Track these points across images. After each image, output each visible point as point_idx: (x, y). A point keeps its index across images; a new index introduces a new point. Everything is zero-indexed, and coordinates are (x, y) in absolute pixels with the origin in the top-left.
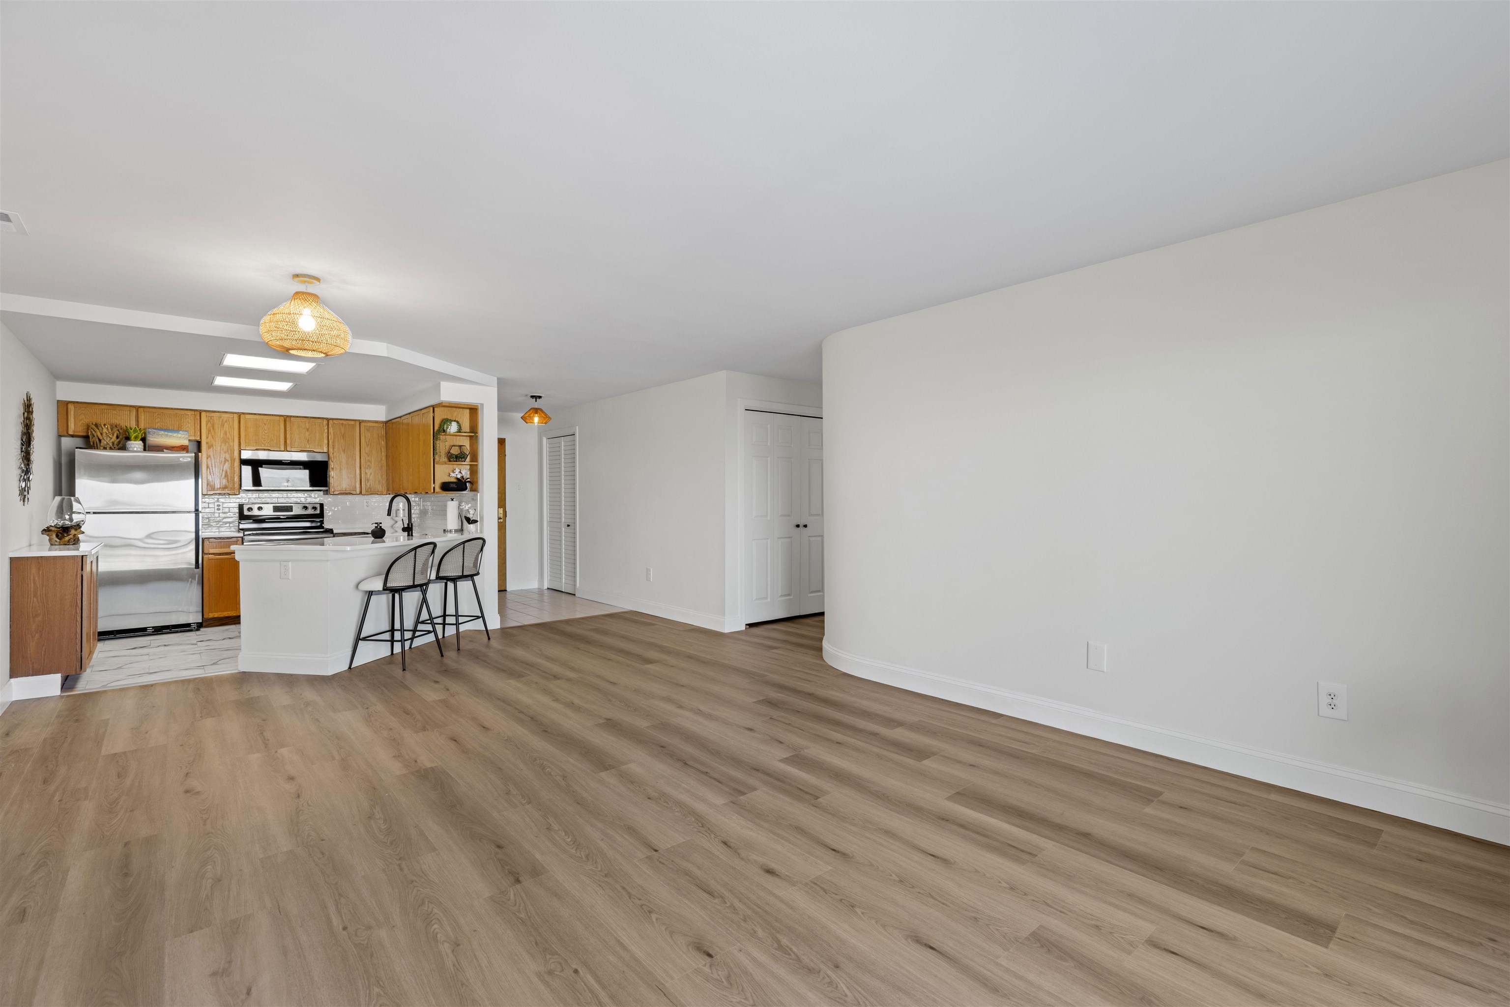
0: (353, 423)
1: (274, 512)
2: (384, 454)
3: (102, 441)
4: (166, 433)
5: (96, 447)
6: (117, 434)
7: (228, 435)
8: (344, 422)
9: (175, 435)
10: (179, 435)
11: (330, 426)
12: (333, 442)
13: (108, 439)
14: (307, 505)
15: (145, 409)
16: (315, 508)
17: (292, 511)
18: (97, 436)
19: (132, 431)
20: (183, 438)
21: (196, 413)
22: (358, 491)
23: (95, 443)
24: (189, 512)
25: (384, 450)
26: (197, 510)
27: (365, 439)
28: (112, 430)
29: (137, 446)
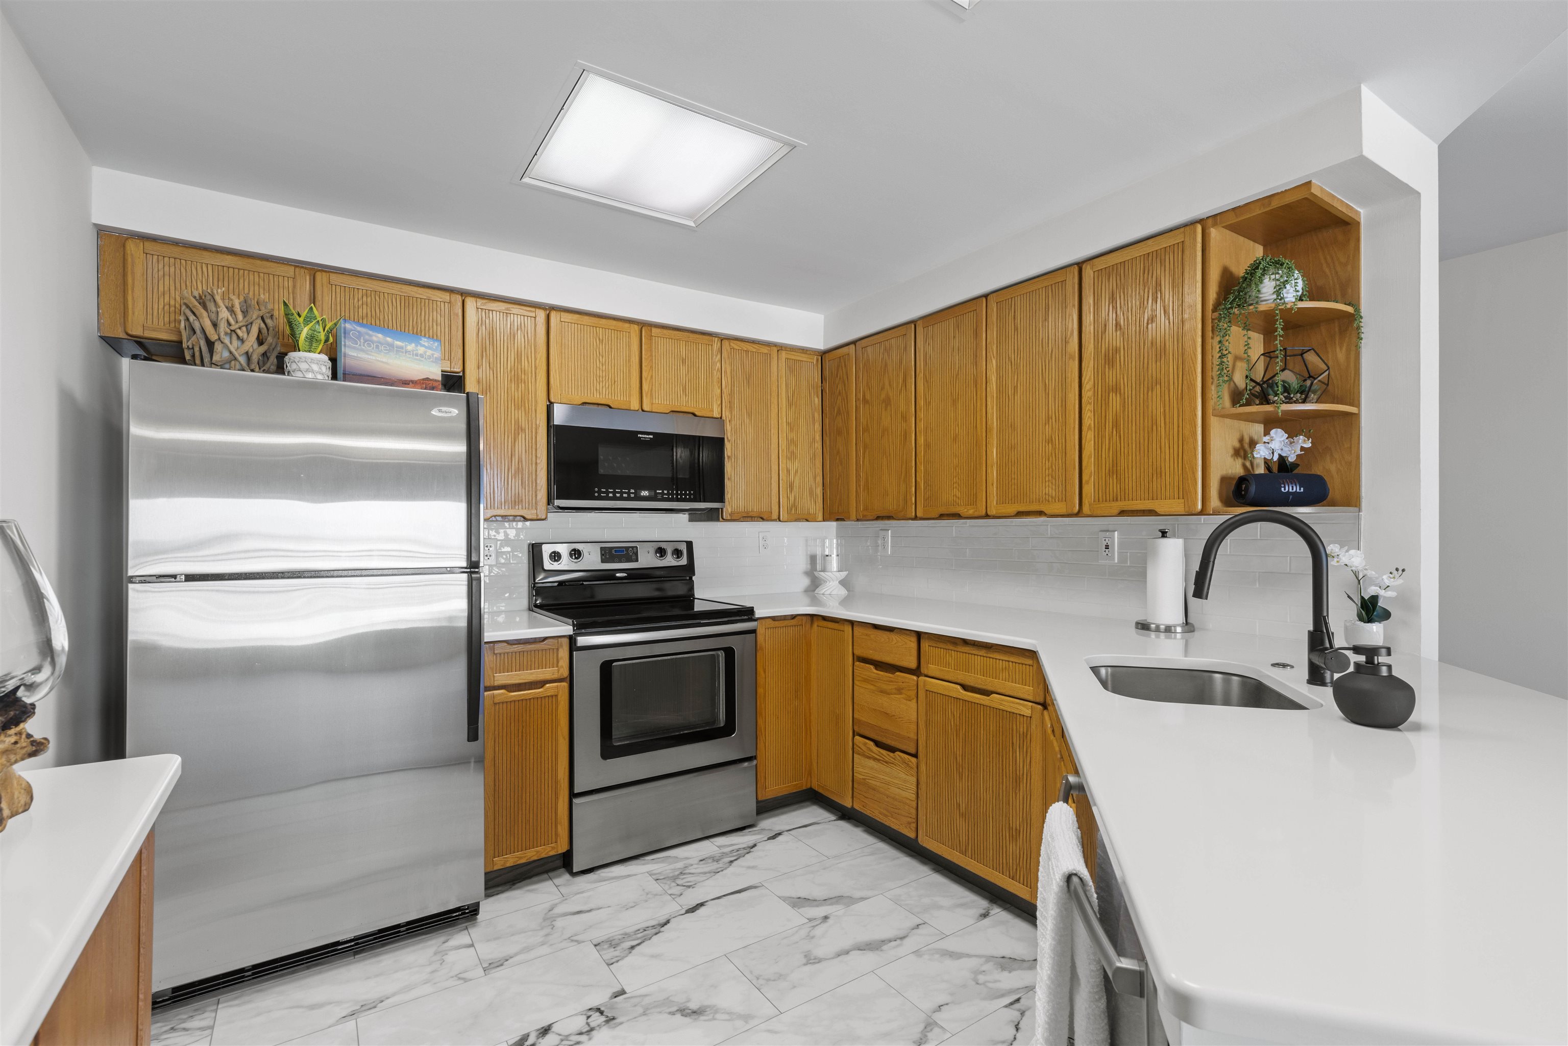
0: (765, 350)
1: (603, 561)
2: (818, 427)
3: (218, 347)
4: (389, 339)
5: (198, 361)
6: (260, 331)
7: (525, 363)
8: (750, 347)
9: (411, 347)
10: (421, 350)
11: (725, 354)
12: (731, 394)
13: (235, 342)
14: (663, 545)
15: (333, 277)
16: (677, 553)
17: (637, 560)
18: (203, 331)
19: (301, 320)
20: (430, 357)
21: (453, 300)
22: (775, 516)
23: (197, 354)
24: (450, 571)
25: (818, 416)
26: (473, 566)
27: (787, 391)
28: (245, 313)
29: (315, 367)
